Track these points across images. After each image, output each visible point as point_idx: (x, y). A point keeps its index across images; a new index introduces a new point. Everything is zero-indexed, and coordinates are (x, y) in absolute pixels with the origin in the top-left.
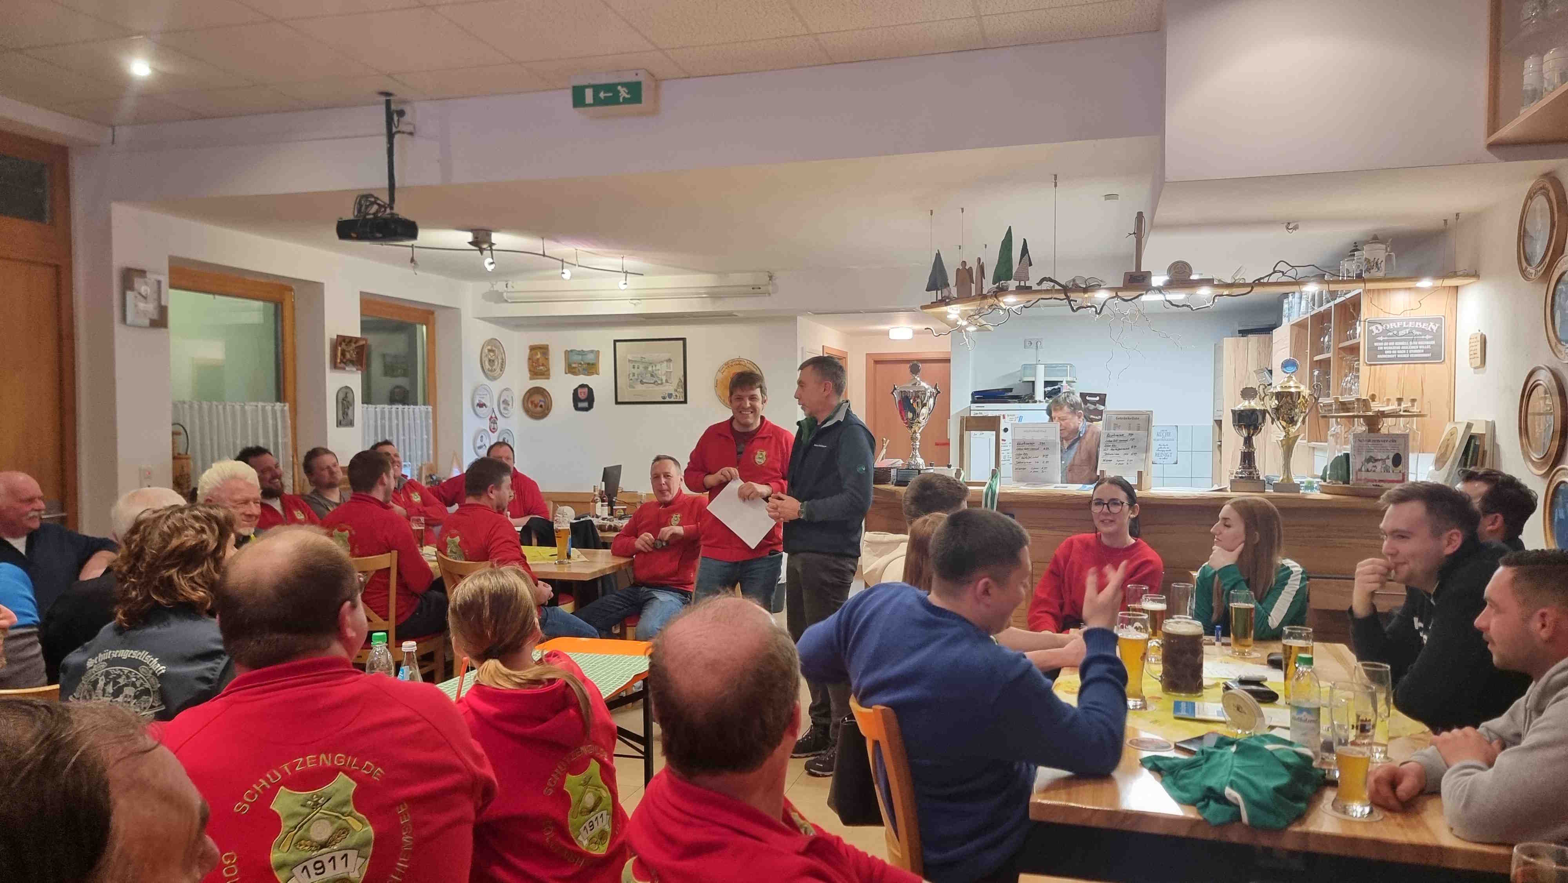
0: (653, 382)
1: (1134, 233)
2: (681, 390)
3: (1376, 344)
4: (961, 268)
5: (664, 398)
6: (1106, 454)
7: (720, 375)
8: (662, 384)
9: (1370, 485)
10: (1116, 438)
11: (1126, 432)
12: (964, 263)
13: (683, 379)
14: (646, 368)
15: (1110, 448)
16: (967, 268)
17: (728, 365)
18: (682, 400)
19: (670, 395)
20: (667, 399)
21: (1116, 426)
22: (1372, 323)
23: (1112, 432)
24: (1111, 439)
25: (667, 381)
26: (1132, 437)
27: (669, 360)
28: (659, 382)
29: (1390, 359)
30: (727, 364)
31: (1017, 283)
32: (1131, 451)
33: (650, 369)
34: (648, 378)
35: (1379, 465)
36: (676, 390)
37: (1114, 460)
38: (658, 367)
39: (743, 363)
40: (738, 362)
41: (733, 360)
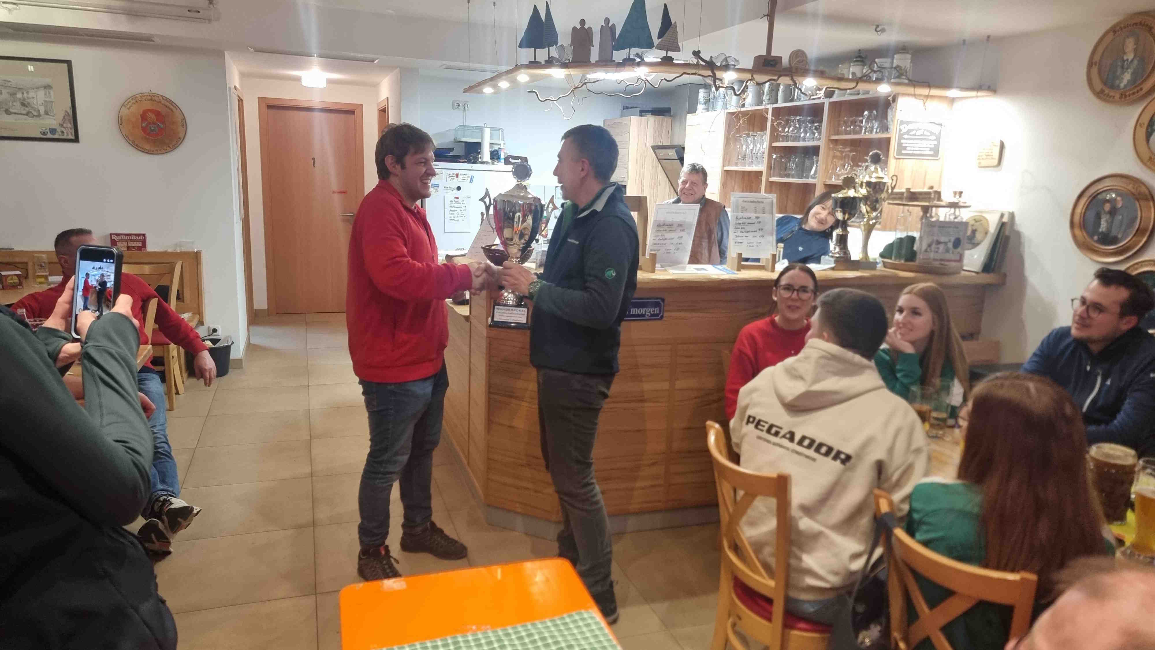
0: (25, 112)
1: (768, 15)
2: (70, 125)
3: (902, 141)
4: (579, 27)
5: (44, 134)
6: (737, 236)
7: (125, 111)
8: (39, 116)
9: (937, 264)
10: (744, 221)
11: (753, 215)
12: (583, 22)
13: (70, 112)
14: (13, 94)
15: (739, 230)
16: (586, 27)
17: (136, 99)
18: (73, 138)
19: (53, 131)
20: (49, 136)
21: (744, 210)
22: (902, 123)
23: (740, 215)
24: (740, 222)
25: (46, 113)
26: (759, 220)
27: (47, 87)
28: (35, 114)
29: (913, 155)
30: (134, 97)
31: (663, 53)
32: (758, 234)
33: (19, 96)
34: (17, 107)
35: (942, 247)
36: (61, 125)
37: (745, 242)
38: (32, 94)
39: (156, 99)
40: (152, 97)
41: (142, 95)
